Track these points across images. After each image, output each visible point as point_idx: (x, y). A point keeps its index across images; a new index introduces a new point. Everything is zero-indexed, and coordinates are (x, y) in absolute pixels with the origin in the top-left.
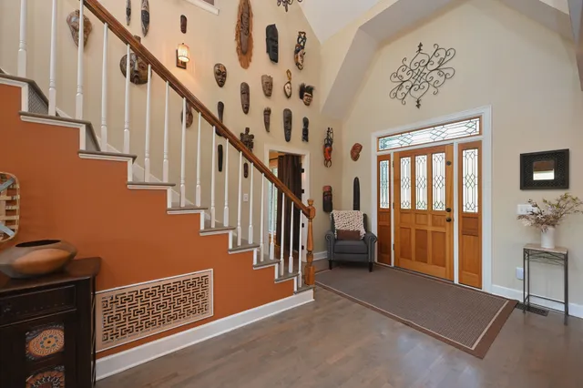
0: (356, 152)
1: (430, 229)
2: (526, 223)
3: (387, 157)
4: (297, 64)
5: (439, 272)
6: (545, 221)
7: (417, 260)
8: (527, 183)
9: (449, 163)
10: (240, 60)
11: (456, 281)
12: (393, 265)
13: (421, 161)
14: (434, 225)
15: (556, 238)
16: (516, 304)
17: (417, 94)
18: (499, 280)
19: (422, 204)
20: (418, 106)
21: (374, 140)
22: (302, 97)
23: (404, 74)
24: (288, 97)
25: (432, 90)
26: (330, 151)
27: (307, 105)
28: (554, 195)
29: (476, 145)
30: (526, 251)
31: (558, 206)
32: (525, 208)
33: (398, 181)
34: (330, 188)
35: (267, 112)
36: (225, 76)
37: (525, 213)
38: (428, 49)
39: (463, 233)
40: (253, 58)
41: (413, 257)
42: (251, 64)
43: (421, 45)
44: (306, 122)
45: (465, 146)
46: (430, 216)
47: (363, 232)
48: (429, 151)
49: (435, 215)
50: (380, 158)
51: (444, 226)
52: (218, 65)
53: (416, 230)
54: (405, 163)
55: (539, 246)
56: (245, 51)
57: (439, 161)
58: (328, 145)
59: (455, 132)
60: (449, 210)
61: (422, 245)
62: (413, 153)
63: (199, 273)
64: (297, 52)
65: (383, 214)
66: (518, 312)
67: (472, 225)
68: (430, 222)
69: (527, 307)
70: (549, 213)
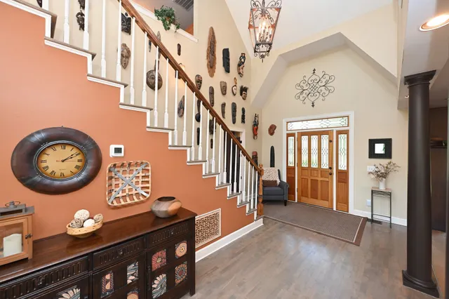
0: (272, 130)
1: (320, 179)
2: (373, 176)
3: (293, 135)
4: (239, 73)
5: (325, 204)
6: (382, 175)
7: (312, 198)
8: (372, 154)
9: (331, 141)
10: (209, 72)
11: (335, 209)
12: (296, 201)
13: (314, 139)
14: (322, 177)
15: (386, 184)
16: (366, 219)
17: (313, 99)
18: (358, 207)
19: (315, 165)
20: (313, 106)
21: (285, 124)
22: (241, 95)
23: (304, 85)
24: (235, 95)
25: (321, 97)
26: (257, 129)
27: (244, 99)
28: (385, 162)
29: (346, 132)
30: (372, 191)
31: (387, 167)
32: (372, 169)
33: (300, 150)
34: (256, 153)
35: (223, 105)
36: (201, 83)
37: (372, 171)
38: (319, 73)
39: (338, 181)
40: (216, 70)
41: (309, 196)
42: (215, 74)
43: (314, 70)
44: (243, 110)
45: (339, 133)
46: (319, 172)
47: (278, 181)
48: (319, 133)
49: (323, 171)
50: (289, 135)
51: (328, 178)
52: (198, 76)
53: (312, 180)
54: (305, 139)
55: (378, 188)
56: (211, 66)
57: (325, 139)
58: (256, 125)
59: (335, 124)
60: (330, 168)
61: (314, 189)
62: (310, 134)
63: (215, 211)
64: (239, 65)
65: (290, 170)
66: (368, 224)
67: (343, 177)
68: (319, 175)
69: (372, 221)
70: (383, 171)
